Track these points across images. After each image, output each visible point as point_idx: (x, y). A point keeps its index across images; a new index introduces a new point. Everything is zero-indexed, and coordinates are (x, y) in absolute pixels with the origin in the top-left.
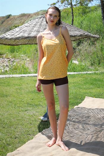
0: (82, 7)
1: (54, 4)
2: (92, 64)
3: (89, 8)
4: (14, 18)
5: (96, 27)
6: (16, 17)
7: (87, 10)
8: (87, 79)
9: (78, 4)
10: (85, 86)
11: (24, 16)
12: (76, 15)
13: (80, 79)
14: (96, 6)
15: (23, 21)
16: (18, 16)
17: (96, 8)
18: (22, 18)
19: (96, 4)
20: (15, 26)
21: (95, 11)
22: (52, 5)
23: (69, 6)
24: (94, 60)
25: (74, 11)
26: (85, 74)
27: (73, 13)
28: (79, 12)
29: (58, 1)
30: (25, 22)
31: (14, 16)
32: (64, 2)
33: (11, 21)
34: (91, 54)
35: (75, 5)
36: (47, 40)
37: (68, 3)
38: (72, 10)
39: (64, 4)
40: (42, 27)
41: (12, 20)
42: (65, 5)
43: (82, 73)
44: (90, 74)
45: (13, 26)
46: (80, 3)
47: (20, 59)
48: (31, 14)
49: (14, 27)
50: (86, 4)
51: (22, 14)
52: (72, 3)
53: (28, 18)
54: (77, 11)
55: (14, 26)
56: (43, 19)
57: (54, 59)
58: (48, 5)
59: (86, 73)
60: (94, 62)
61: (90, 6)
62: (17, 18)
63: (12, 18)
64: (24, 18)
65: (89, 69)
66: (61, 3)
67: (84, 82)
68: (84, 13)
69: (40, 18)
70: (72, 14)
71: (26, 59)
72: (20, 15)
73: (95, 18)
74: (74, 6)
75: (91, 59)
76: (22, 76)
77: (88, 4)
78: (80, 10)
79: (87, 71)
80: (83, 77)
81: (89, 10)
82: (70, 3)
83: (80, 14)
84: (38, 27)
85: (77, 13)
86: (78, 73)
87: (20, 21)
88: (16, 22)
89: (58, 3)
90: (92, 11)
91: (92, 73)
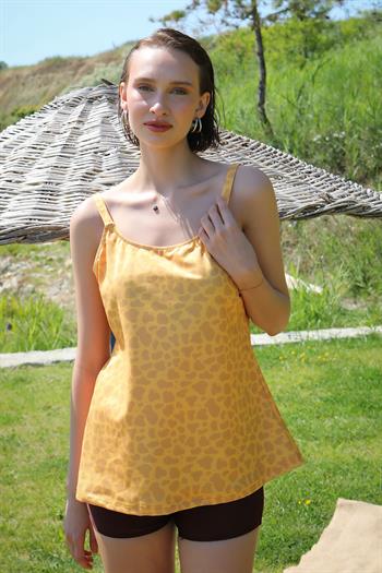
0: (301, 24)
1: (179, 16)
2: (356, 290)
3: (332, 26)
4: (18, 77)
5: (367, 113)
6: (25, 73)
7: (323, 37)
8: (338, 373)
9: (285, 11)
10: (328, 423)
11: (58, 67)
12: (275, 60)
13: (304, 372)
14: (360, 16)
15: (53, 88)
16: (33, 66)
17: (360, 29)
18: (50, 75)
19: (363, 10)
20: (20, 111)
21: (359, 39)
22: (167, 18)
23: (245, 24)
24: (363, 271)
25: (266, 44)
26: (325, 341)
27: (261, 54)
28: (292, 43)
29: (196, 3)
30: (64, 92)
31: (16, 69)
32: (223, 7)
33: (6, 89)
34: (348, 240)
35: (272, 18)
36: (129, 248)
37: (241, 9)
38: (260, 38)
39: (220, 15)
40: (73, 165)
41: (11, 84)
42: (229, 20)
43: (314, 335)
44: (350, 343)
45: (10, 110)
46: (294, 7)
48: (88, 58)
49: (14, 118)
50: (317, 9)
51: (47, 60)
52: (259, 9)
53: (74, 75)
54: (281, 44)
55: (13, 114)
57: (170, 385)
58: (152, 20)
59: (333, 341)
60: (366, 280)
61: (337, 19)
62: (28, 76)
63: (9, 79)
64: (59, 75)
65: (343, 313)
66: (207, 10)
67: (324, 395)
68: (312, 48)
69: (74, 105)
70: (258, 58)
72: (40, 63)
73: (359, 72)
74: (268, 23)
75: (350, 261)
76: (27, 365)
77: (325, 11)
78: (294, 37)
79: (335, 326)
80: (320, 364)
81: (331, 35)
82: (249, 10)
83: (292, 52)
84: (53, 161)
85: (283, 52)
86: (293, 340)
87: (44, 88)
88: (26, 93)
89: (195, 12)
90: (346, 38)
91: (360, 338)
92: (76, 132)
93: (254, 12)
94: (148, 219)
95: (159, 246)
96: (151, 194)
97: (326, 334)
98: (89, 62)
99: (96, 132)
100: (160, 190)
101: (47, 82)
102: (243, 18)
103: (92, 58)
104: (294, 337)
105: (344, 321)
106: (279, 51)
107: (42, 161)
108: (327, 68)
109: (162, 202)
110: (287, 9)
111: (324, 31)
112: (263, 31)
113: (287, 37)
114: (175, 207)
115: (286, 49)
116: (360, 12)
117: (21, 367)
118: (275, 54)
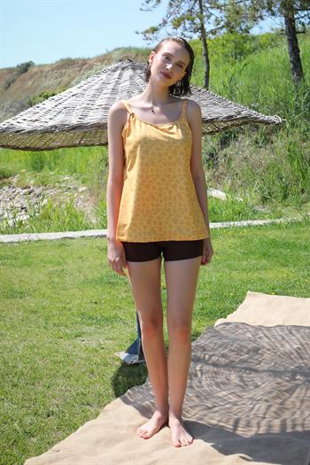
0: (233, 37)
1: (154, 30)
2: (264, 200)
3: (254, 38)
4: (41, 72)
5: (273, 92)
6: (47, 69)
7: (248, 46)
8: (251, 241)
10: (244, 263)
11: (69, 65)
12: (215, 61)
13: (231, 241)
14: (273, 32)
15: (65, 79)
16: (52, 65)
17: (273, 40)
18: (64, 70)
19: (274, 28)
20: (45, 94)
21: (272, 47)
22: (147, 32)
23: (196, 36)
24: (269, 188)
25: (209, 50)
26: (244, 227)
27: (206, 55)
28: (226, 50)
29: (165, 23)
30: (73, 82)
31: (40, 66)
32: (183, 25)
33: (33, 80)
34: (262, 169)
35: (213, 32)
37: (194, 26)
38: (205, 45)
39: (180, 30)
41: (37, 77)
42: (186, 33)
43: (237, 224)
44: (259, 227)
45: (38, 93)
46: (228, 25)
47: (60, 188)
48: (89, 59)
49: (41, 99)
50: (243, 27)
51: (62, 60)
52: (205, 26)
53: (80, 71)
54: (220, 50)
55: (40, 96)
56: (120, 75)
58: (137, 33)
59: (249, 226)
60: (270, 194)
61: (257, 34)
62: (48, 72)
63: (36, 73)
64: (70, 71)
65: (255, 212)
66: (172, 26)
67: (242, 251)
68: (240, 52)
69: (114, 71)
70: (204, 58)
71: (75, 189)
72: (57, 62)
73: (270, 68)
74: (211, 35)
75: (261, 184)
76: (65, 238)
77: (249, 29)
78: (228, 45)
79: (251, 219)
80: (240, 237)
81: (253, 45)
82: (199, 26)
83: (227, 55)
84: (108, 96)
85: (221, 55)
86: (225, 226)
87: (59, 80)
88: (47, 83)
89: (164, 28)
90: (262, 46)
91: (265, 224)
92: (117, 83)
93: (202, 28)
94: (149, 115)
95: (155, 124)
96: (150, 105)
97: (245, 223)
98: (90, 62)
99: (128, 83)
100: (154, 104)
101: (62, 75)
102: (195, 32)
103: (92, 59)
104: (226, 224)
105: (256, 217)
106: (218, 54)
107: (102, 96)
108: (250, 66)
109: (157, 109)
110: (223, 27)
111: (248, 42)
112: (208, 42)
113: (223, 45)
114: (163, 111)
115: (222, 53)
116: (272, 29)
117: (62, 239)
118: (216, 57)
